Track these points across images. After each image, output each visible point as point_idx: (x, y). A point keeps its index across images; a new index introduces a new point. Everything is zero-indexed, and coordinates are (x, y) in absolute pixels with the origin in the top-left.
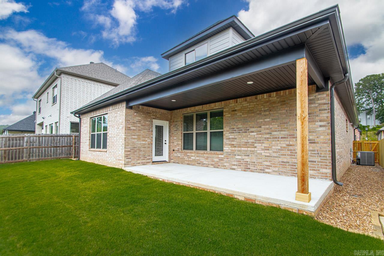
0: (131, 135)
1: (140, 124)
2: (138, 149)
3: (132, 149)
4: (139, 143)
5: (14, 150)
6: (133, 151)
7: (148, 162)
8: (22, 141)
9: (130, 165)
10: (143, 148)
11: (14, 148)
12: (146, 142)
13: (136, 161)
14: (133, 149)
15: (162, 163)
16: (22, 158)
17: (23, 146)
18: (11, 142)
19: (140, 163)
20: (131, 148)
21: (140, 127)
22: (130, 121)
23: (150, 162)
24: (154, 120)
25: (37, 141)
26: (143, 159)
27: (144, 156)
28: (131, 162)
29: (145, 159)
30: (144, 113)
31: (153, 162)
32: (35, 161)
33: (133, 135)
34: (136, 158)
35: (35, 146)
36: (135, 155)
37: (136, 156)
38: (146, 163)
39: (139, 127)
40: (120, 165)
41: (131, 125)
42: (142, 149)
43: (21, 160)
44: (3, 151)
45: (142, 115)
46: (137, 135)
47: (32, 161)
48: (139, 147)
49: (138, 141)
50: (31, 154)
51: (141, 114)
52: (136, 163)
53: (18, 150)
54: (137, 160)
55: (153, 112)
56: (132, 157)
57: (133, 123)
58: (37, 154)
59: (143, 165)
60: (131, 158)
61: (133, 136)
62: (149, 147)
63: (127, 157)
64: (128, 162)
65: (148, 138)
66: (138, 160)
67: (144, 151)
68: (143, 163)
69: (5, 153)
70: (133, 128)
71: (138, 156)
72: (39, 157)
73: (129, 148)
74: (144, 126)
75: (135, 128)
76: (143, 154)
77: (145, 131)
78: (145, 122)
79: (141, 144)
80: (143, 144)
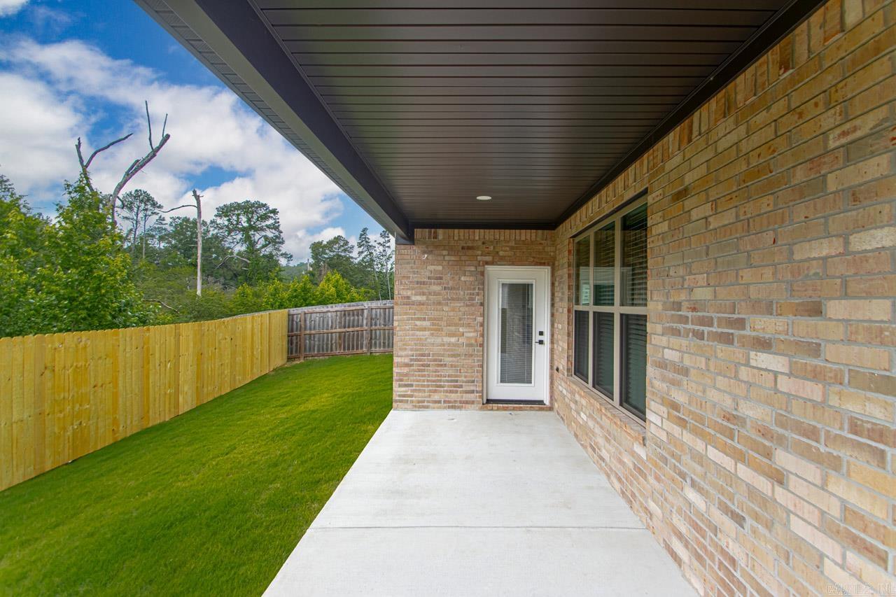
0: (412, 319)
1: (440, 284)
2: (435, 360)
3: (416, 360)
4: (439, 340)
5: (352, 333)
6: (419, 365)
7: (467, 402)
8: (360, 317)
9: (409, 406)
10: (449, 356)
11: (351, 329)
12: (461, 340)
13: (427, 394)
14: (419, 360)
15: (521, 409)
16: (362, 348)
17: (362, 326)
18: (347, 318)
19: (439, 402)
20: (413, 356)
21: (439, 294)
22: (408, 277)
23: (473, 402)
24: (490, 268)
25: (382, 318)
26: (451, 392)
27: (452, 381)
28: (412, 396)
29: (457, 392)
30: (451, 250)
31: (489, 401)
32: (378, 354)
33: (419, 319)
34: (428, 386)
35: (378, 327)
36: (424, 376)
37: (428, 381)
38: (461, 402)
39: (436, 294)
41: (413, 289)
42: (448, 360)
43: (360, 351)
44: (338, 334)
45: (447, 258)
46: (429, 319)
47: (374, 354)
48: (439, 355)
49: (432, 334)
50: (373, 342)
51: (444, 256)
52: (428, 402)
53: (356, 333)
54: (430, 391)
55: (483, 243)
56: (414, 381)
57: (418, 283)
58: (382, 341)
59: (449, 407)
60: (412, 385)
61: (418, 323)
62: (472, 355)
63: (402, 380)
64: (404, 396)
65: (469, 325)
66: (435, 391)
68: (449, 402)
69: (340, 337)
70: (419, 298)
71: (434, 381)
72: (384, 347)
73: (407, 356)
74: (454, 289)
75: (424, 298)
76: (449, 376)
77: (458, 305)
78: (457, 277)
79: (444, 345)
80: (449, 344)
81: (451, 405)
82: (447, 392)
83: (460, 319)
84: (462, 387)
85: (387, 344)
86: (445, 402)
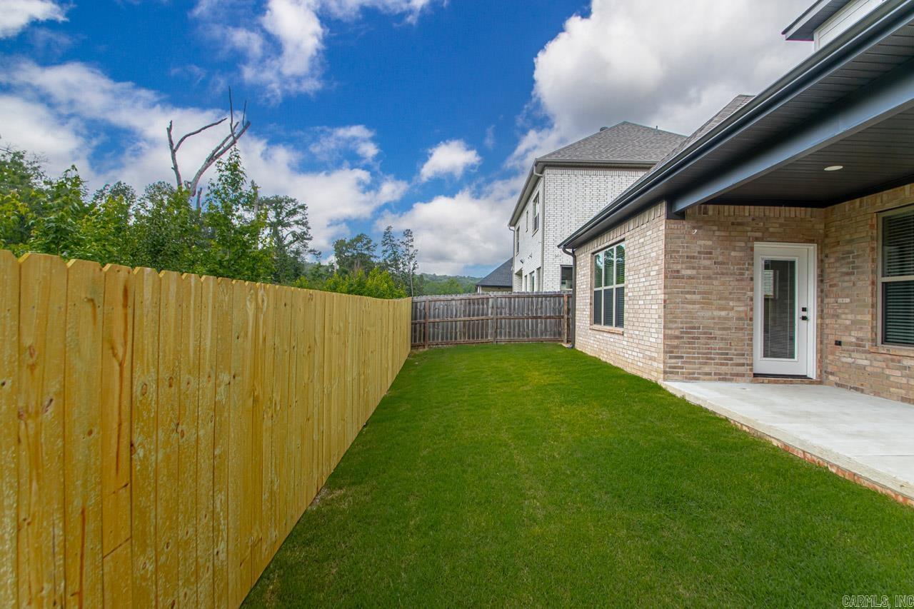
1: (710, 259)
2: (705, 333)
3: (686, 333)
4: (709, 314)
5: (476, 322)
6: (689, 338)
7: (737, 375)
8: (485, 306)
9: (679, 377)
10: (720, 329)
11: (475, 318)
12: (731, 314)
13: (697, 366)
14: (689, 333)
15: (791, 383)
16: (487, 336)
17: (487, 315)
18: (472, 307)
19: (710, 374)
20: (683, 328)
21: (709, 268)
22: (678, 252)
23: (743, 375)
24: (757, 245)
25: (508, 307)
26: (722, 364)
27: (722, 354)
28: (682, 368)
29: (727, 364)
30: (721, 225)
31: (756, 375)
32: (503, 343)
33: (688, 293)
34: (699, 358)
35: (503, 315)
36: (695, 348)
37: (698, 353)
38: (732, 375)
39: (705, 268)
40: (653, 373)
41: (683, 263)
42: (718, 333)
43: (484, 340)
44: (462, 323)
45: (717, 233)
46: (700, 293)
47: (499, 343)
48: (709, 328)
49: (703, 308)
50: (498, 331)
51: (714, 231)
52: (699, 374)
53: (481, 322)
54: (700, 363)
55: (753, 220)
56: (685, 353)
57: (688, 257)
58: (507, 330)
59: (720, 380)
60: (682, 357)
61: (687, 296)
62: (742, 329)
63: (672, 352)
64: (675, 368)
65: (739, 300)
66: (706, 364)
67: (722, 339)
68: (720, 374)
69: (464, 326)
70: (689, 272)
71: (704, 354)
73: (677, 328)
74: (724, 263)
75: (693, 272)
76: (719, 349)
77: (727, 279)
78: (726, 252)
79: (714, 318)
80: (719, 318)
81: (721, 377)
82: (717, 364)
83: (730, 293)
84: (732, 360)
86: (715, 374)
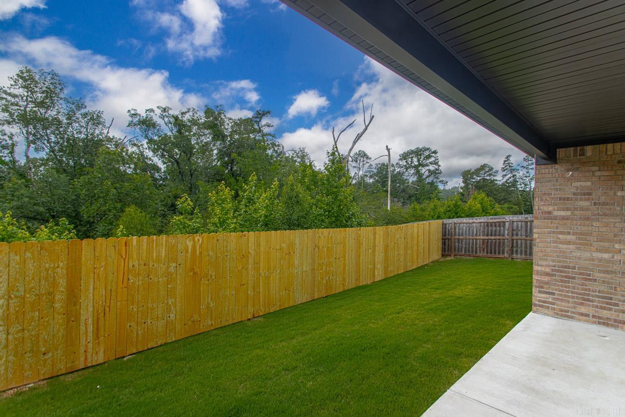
0: (554, 232)
1: (589, 199)
2: (580, 274)
3: (558, 271)
4: (587, 255)
5: (494, 241)
6: (562, 276)
8: (502, 228)
9: (550, 312)
10: (600, 271)
11: (493, 237)
12: (617, 257)
13: (570, 305)
14: (561, 272)
16: (503, 253)
17: (503, 235)
18: (490, 228)
19: (587, 315)
20: (555, 266)
21: (587, 209)
22: (550, 194)
25: (524, 230)
26: (603, 308)
27: (603, 297)
28: (554, 304)
29: (610, 309)
30: (603, 165)
32: (519, 260)
33: (561, 233)
34: (573, 297)
35: (519, 237)
36: (569, 287)
37: (572, 292)
38: (615, 321)
39: (583, 209)
41: (555, 205)
42: (597, 275)
43: (501, 256)
44: (481, 240)
45: (598, 174)
46: (575, 234)
47: (515, 260)
48: (587, 269)
49: (578, 249)
50: (515, 249)
51: (593, 172)
52: (573, 313)
53: (497, 240)
54: (575, 303)
56: (556, 290)
57: (560, 199)
59: (599, 323)
60: (554, 294)
61: (561, 236)
63: (542, 287)
64: (545, 302)
66: (582, 304)
67: (604, 282)
68: (600, 318)
69: (483, 243)
70: (562, 213)
71: (580, 294)
72: (526, 254)
73: (549, 266)
74: (607, 204)
75: (569, 213)
76: (599, 292)
77: (612, 221)
78: (611, 193)
79: (593, 260)
80: (600, 260)
81: (602, 321)
82: (597, 307)
83: (615, 236)
84: (618, 306)
85: (528, 253)
86: (594, 316)
